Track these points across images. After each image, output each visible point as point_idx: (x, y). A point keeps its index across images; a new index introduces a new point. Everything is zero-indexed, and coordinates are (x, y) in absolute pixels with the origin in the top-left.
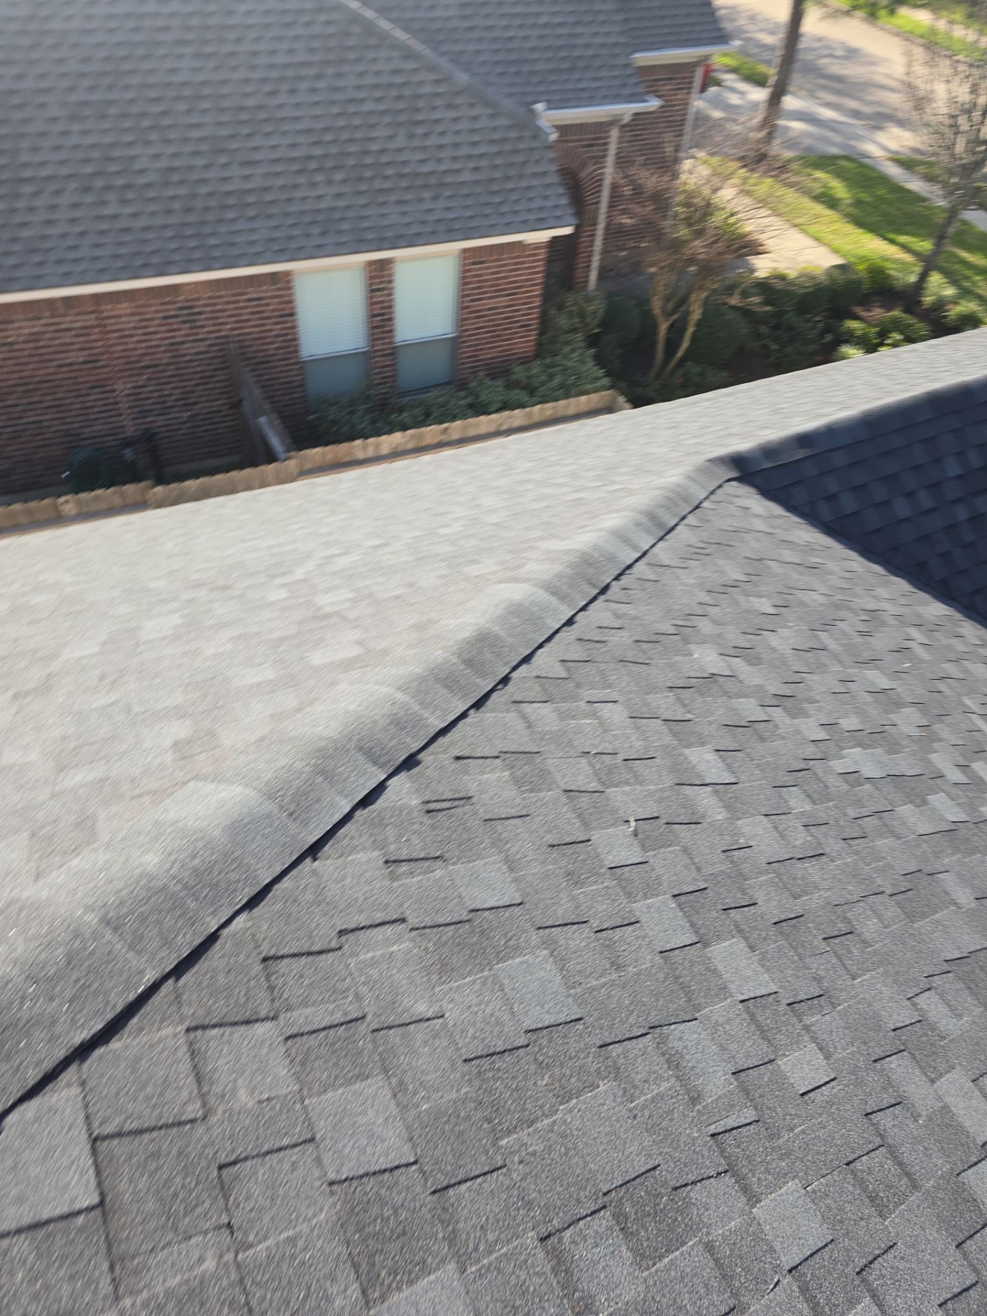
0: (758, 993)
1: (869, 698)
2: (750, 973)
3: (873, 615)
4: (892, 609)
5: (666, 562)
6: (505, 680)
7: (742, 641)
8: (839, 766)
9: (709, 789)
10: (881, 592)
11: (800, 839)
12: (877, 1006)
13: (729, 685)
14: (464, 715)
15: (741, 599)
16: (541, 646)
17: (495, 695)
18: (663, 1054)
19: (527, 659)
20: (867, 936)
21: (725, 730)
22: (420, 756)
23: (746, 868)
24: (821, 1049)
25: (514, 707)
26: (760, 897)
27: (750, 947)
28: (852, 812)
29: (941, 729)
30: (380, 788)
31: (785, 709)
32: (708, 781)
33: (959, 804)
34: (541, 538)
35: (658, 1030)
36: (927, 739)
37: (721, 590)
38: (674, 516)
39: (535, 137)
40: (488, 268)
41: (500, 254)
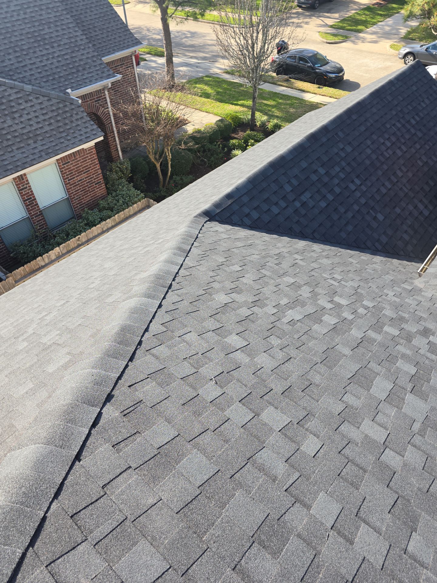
0: (284, 425)
1: (288, 289)
2: (279, 418)
3: (279, 255)
4: (285, 250)
5: (192, 265)
6: (140, 343)
7: (233, 286)
8: (285, 320)
9: (239, 351)
10: (279, 245)
11: (280, 355)
12: (329, 408)
13: (233, 305)
14: (127, 366)
15: (227, 269)
16: (151, 321)
17: (137, 352)
18: (256, 468)
19: (147, 330)
20: (317, 382)
21: (237, 324)
22: (113, 393)
23: (264, 376)
24: (315, 435)
25: (147, 353)
26: (273, 386)
27: (275, 408)
28: (296, 336)
29: (318, 290)
30: (100, 414)
31: (258, 306)
32: (238, 348)
33: (334, 317)
34: (136, 274)
35: (251, 459)
36: (314, 295)
37: (217, 268)
38: (188, 245)
39: (71, 104)
40: (72, 164)
41: (75, 157)
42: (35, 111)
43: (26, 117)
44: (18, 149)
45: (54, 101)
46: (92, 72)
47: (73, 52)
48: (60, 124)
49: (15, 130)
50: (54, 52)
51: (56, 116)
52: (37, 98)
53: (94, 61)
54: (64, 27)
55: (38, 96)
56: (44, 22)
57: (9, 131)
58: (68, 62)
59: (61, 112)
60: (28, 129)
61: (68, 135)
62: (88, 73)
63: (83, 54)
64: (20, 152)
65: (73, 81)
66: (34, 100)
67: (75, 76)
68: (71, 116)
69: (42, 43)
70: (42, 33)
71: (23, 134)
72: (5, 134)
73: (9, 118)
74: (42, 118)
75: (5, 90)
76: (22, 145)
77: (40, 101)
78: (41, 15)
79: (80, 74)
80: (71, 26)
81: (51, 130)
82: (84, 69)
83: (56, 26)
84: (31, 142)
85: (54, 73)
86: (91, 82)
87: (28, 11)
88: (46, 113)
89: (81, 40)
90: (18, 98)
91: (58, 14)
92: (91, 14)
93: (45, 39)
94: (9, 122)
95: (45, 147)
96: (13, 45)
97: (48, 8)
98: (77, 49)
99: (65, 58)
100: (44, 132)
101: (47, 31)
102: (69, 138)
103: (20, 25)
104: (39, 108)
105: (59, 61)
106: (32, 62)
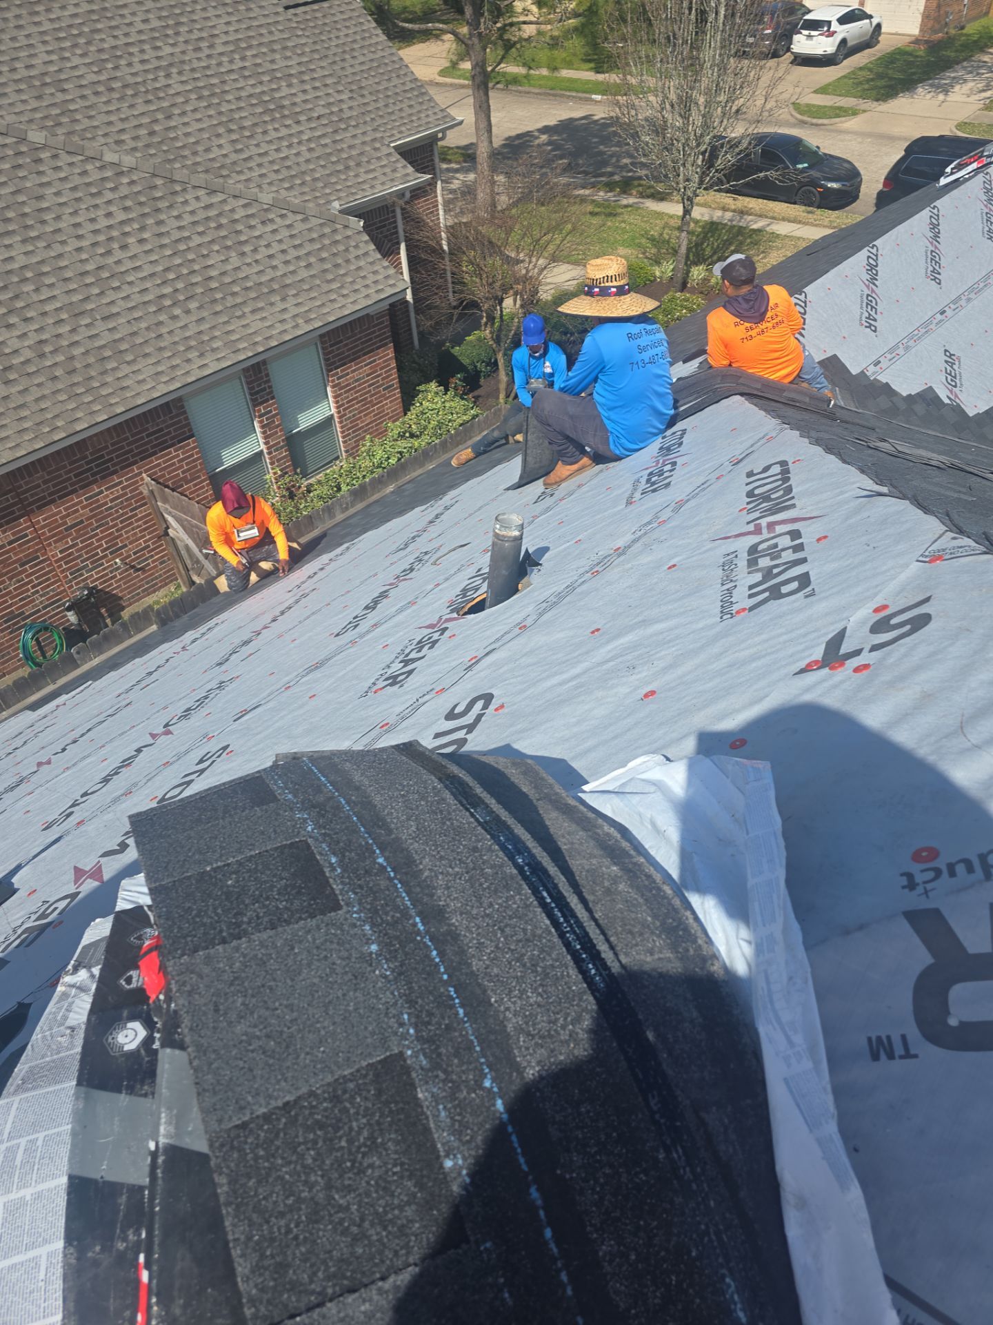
39: (346, 227)
40: (346, 345)
41: (352, 331)
42: (280, 241)
43: (264, 252)
44: (253, 312)
45: (315, 222)
46: (374, 170)
47: (336, 132)
48: (328, 266)
49: (247, 277)
50: (301, 132)
51: (319, 249)
52: (282, 216)
53: (376, 149)
54: (317, 84)
55: (285, 212)
56: (279, 75)
57: (235, 278)
58: (328, 151)
59: (327, 242)
60: (271, 274)
61: (342, 287)
62: (367, 172)
63: (354, 136)
64: (258, 317)
65: (339, 187)
66: (278, 220)
67: (343, 177)
68: (347, 250)
69: (278, 116)
70: (277, 95)
71: (261, 284)
72: (229, 283)
73: (234, 254)
74: (293, 253)
75: (224, 201)
76: (261, 305)
77: (288, 222)
78: (272, 61)
79: (352, 174)
80: (329, 81)
81: (311, 276)
82: (358, 165)
83: (303, 82)
84: (276, 298)
85: (304, 173)
86: (373, 189)
87: (249, 53)
88: (300, 245)
89: (351, 108)
90: (247, 216)
91: (305, 59)
92: (353, 62)
93: (283, 107)
94: (235, 261)
95: (303, 309)
96: (224, 119)
97: (285, 48)
98: (343, 126)
99: (323, 143)
100: (299, 281)
101: (285, 91)
102: (345, 292)
103: (234, 80)
104: (288, 234)
105: (310, 150)
106: (262, 151)
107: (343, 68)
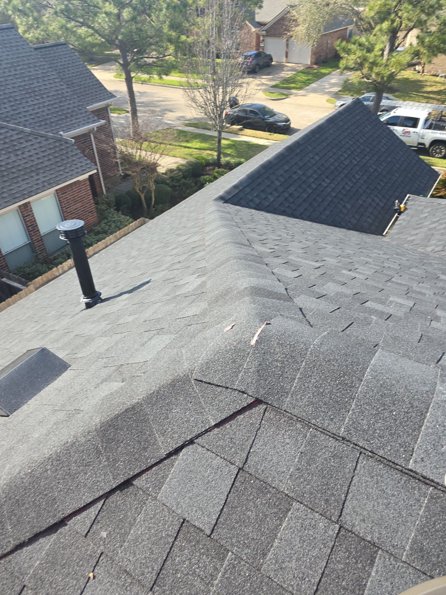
39: (66, 143)
40: (69, 194)
41: (71, 188)
42: (35, 149)
43: (27, 154)
44: (23, 180)
45: (51, 141)
46: (79, 118)
47: (60, 102)
48: (58, 160)
49: (19, 165)
50: (44, 102)
51: (54, 153)
52: (36, 138)
53: (80, 110)
54: (51, 82)
56: (33, 78)
57: (14, 165)
58: (57, 110)
59: (57, 149)
60: (31, 164)
61: (65, 169)
62: (76, 119)
63: (69, 104)
64: (25, 183)
65: (63, 125)
66: (34, 140)
67: (65, 121)
70: (32, 86)
71: (26, 168)
72: (11, 168)
73: (12, 155)
74: (42, 154)
75: (7, 132)
76: (26, 177)
77: (38, 141)
78: (30, 72)
79: (69, 120)
80: (57, 80)
81: (51, 164)
82: (72, 116)
83: (44, 81)
84: (33, 174)
85: (46, 119)
86: (79, 126)
87: (18, 68)
88: (45, 151)
89: (67, 92)
90: (19, 138)
91: (45, 71)
92: (68, 72)
93: (35, 91)
94: (13, 158)
95: (47, 179)
96: (7, 96)
97: (36, 66)
98: (64, 100)
99: (55, 106)
100: (45, 166)
101: (36, 84)
102: (67, 171)
103: (11, 79)
104: (39, 146)
105: (49, 110)
106: (25, 110)
107: (64, 75)
